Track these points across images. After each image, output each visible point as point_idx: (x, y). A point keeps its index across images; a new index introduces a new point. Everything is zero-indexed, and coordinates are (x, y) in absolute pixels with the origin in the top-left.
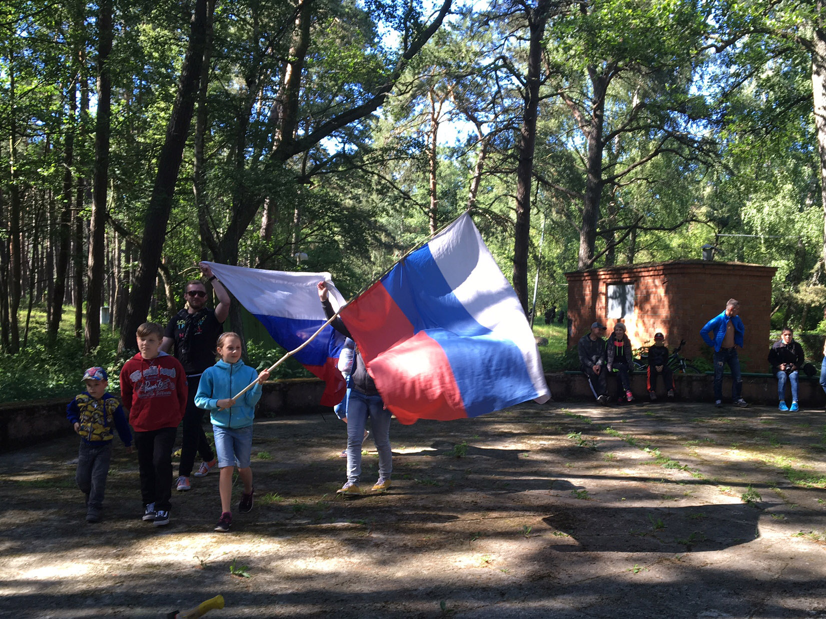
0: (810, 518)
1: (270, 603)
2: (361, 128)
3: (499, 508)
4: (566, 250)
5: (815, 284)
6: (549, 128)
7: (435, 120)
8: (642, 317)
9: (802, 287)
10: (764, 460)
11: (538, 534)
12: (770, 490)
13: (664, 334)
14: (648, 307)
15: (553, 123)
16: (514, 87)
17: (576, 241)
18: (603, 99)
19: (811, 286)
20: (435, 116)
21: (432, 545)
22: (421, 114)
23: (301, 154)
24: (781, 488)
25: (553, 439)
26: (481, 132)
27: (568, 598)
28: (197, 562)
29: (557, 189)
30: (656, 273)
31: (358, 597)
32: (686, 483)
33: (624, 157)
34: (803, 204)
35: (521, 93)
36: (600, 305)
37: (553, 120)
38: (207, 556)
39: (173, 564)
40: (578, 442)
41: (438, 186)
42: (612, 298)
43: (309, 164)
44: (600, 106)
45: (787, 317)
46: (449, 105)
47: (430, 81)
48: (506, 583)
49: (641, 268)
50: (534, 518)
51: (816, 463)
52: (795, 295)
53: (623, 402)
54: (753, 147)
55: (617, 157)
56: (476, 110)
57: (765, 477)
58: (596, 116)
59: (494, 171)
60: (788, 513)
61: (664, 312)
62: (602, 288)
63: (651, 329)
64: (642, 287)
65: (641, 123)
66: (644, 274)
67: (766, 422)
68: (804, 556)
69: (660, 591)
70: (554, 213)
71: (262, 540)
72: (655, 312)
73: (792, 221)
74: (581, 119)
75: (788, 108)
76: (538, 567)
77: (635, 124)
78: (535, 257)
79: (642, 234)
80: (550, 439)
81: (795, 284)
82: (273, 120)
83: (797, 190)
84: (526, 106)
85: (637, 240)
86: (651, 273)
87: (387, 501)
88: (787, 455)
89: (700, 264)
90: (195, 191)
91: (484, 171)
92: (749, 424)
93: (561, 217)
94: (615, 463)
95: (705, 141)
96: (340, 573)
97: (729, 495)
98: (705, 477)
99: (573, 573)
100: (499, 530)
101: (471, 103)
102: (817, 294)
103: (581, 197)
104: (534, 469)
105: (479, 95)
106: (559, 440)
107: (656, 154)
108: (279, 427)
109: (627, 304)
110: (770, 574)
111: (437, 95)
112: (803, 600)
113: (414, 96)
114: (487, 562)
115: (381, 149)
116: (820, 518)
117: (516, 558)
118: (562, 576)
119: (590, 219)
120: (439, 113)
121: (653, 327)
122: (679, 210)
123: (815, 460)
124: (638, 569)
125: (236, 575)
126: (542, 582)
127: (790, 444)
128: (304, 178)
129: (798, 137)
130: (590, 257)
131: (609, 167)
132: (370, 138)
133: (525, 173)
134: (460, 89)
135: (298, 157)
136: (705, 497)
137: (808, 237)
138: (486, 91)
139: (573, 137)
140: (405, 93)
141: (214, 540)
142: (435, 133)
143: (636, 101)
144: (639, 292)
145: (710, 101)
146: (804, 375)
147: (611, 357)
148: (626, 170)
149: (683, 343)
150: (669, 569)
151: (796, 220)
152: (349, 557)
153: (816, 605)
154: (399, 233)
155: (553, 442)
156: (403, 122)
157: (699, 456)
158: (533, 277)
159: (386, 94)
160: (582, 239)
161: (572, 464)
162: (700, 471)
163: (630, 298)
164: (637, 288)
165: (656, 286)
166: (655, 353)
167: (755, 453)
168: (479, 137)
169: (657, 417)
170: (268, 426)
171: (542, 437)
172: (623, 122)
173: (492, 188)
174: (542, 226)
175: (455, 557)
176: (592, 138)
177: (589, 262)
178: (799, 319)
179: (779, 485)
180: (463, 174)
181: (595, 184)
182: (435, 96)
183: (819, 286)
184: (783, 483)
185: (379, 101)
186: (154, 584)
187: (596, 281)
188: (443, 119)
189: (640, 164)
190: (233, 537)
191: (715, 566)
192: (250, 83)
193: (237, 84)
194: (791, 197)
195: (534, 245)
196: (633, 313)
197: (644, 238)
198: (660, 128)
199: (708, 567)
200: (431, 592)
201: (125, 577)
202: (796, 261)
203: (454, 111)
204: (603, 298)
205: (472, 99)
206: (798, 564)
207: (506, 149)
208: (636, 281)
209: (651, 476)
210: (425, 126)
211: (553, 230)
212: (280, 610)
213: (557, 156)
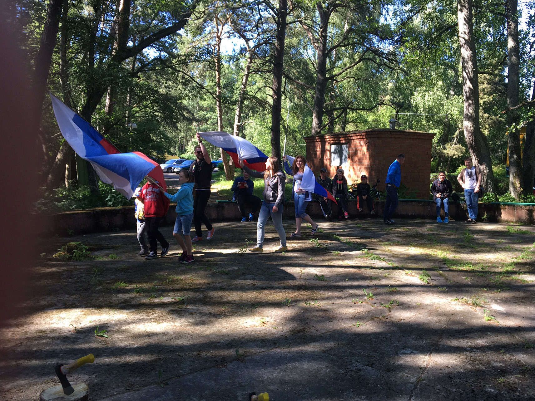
0: (461, 289)
1: (123, 355)
2: (171, 42)
3: (269, 287)
4: (303, 123)
5: (455, 144)
6: (292, 43)
7: (219, 37)
8: (352, 165)
9: (448, 146)
10: (430, 253)
11: (295, 304)
12: (436, 272)
13: (367, 176)
14: (356, 159)
15: (294, 41)
16: (270, 16)
17: (309, 117)
18: (327, 25)
19: (453, 145)
20: (219, 35)
21: (227, 312)
22: (210, 33)
23: (131, 58)
24: (442, 271)
25: (300, 243)
26: (248, 46)
27: (317, 344)
28: (72, 328)
29: (298, 83)
30: (361, 137)
31: (181, 348)
32: (385, 269)
33: (339, 63)
34: (448, 94)
35: (275, 19)
36: (327, 158)
37: (295, 39)
38: (79, 324)
39: (55, 330)
40: (316, 244)
41: (221, 81)
42: (334, 153)
43: (136, 66)
44: (325, 30)
45: (438, 165)
46: (227, 28)
47: (215, 12)
48: (277, 336)
49: (352, 134)
50: (292, 293)
51: (462, 255)
52: (443, 151)
53: (342, 219)
54: (420, 57)
55: (335, 63)
56: (245, 31)
57: (432, 264)
58: (322, 36)
59: (257, 71)
60: (447, 286)
61: (366, 162)
62: (328, 147)
63: (358, 173)
64: (352, 146)
65: (351, 42)
66: (353, 138)
67: (430, 230)
68: (460, 313)
69: (374, 338)
70: (296, 99)
71: (115, 312)
72: (360, 162)
73: (442, 105)
74: (313, 38)
75: (442, 33)
76: (296, 325)
77: (346, 42)
78: (284, 127)
79: (351, 113)
80: (298, 243)
81: (444, 144)
82: (112, 35)
83: (445, 86)
84: (278, 29)
85: (347, 116)
86: (358, 137)
87: (197, 285)
88: (444, 250)
89: (388, 131)
90: (61, 82)
91: (250, 71)
92: (420, 231)
93: (300, 102)
94: (340, 257)
95: (390, 53)
96: (168, 333)
97: (411, 276)
98: (396, 265)
99: (319, 328)
100: (270, 302)
101: (242, 26)
102: (457, 150)
103: (313, 88)
104: (290, 262)
105: (248, 21)
106: (304, 243)
107: (359, 61)
108: (122, 237)
109: (344, 157)
110: (440, 325)
111: (220, 21)
112: (461, 341)
113: (205, 21)
114: (264, 323)
115: (185, 55)
116: (467, 289)
117: (282, 320)
118: (313, 330)
119: (319, 102)
120: (221, 32)
121: (360, 171)
122: (373, 98)
123: (461, 253)
124: (359, 325)
125: (99, 336)
126: (300, 335)
127: (445, 243)
128: (134, 74)
129: (447, 51)
130: (319, 127)
131: (330, 70)
132: (176, 48)
133: (278, 72)
134: (235, 16)
135: (129, 60)
136: (397, 278)
137: (451, 115)
138: (252, 19)
139: (307, 50)
140: (200, 18)
141: (83, 313)
142: (219, 46)
143: (346, 28)
144: (351, 149)
145: (393, 27)
146: (452, 201)
147: (334, 190)
148: (341, 71)
149: (378, 181)
150: (378, 323)
151: (444, 104)
152: (174, 322)
153: (470, 344)
154: (196, 111)
155: (300, 245)
156: (198, 38)
157: (391, 251)
158: (283, 140)
159: (188, 19)
160: (314, 115)
161: (313, 259)
162: (392, 261)
163: (345, 153)
164: (349, 147)
165: (361, 146)
166: (362, 188)
167: (424, 249)
168: (248, 49)
169: (364, 227)
170: (116, 237)
171: (293, 241)
172: (339, 41)
173: (256, 83)
174: (288, 107)
175: (243, 320)
176: (320, 50)
177: (319, 130)
178: (445, 166)
179: (441, 268)
180: (237, 73)
181: (322, 80)
182: (218, 21)
183: (458, 145)
184: (443, 267)
185: (182, 23)
186: (43, 343)
187: (323, 142)
188: (224, 36)
189: (349, 68)
190: (96, 311)
191: (406, 321)
192: (96, 10)
193: (87, 11)
194: (442, 90)
195: (283, 119)
196: (347, 163)
197: (351, 115)
198: (362, 44)
199: (402, 321)
200: (228, 344)
201: (23, 339)
202: (444, 129)
203: (231, 31)
204: (328, 153)
205: (243, 23)
206: (457, 318)
207: (265, 57)
208: (349, 142)
209: (363, 265)
210: (213, 41)
211: (295, 110)
212: (130, 358)
213: (297, 62)
